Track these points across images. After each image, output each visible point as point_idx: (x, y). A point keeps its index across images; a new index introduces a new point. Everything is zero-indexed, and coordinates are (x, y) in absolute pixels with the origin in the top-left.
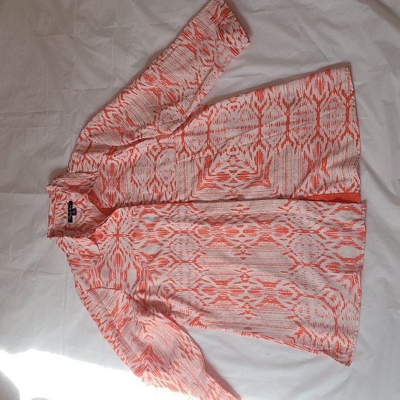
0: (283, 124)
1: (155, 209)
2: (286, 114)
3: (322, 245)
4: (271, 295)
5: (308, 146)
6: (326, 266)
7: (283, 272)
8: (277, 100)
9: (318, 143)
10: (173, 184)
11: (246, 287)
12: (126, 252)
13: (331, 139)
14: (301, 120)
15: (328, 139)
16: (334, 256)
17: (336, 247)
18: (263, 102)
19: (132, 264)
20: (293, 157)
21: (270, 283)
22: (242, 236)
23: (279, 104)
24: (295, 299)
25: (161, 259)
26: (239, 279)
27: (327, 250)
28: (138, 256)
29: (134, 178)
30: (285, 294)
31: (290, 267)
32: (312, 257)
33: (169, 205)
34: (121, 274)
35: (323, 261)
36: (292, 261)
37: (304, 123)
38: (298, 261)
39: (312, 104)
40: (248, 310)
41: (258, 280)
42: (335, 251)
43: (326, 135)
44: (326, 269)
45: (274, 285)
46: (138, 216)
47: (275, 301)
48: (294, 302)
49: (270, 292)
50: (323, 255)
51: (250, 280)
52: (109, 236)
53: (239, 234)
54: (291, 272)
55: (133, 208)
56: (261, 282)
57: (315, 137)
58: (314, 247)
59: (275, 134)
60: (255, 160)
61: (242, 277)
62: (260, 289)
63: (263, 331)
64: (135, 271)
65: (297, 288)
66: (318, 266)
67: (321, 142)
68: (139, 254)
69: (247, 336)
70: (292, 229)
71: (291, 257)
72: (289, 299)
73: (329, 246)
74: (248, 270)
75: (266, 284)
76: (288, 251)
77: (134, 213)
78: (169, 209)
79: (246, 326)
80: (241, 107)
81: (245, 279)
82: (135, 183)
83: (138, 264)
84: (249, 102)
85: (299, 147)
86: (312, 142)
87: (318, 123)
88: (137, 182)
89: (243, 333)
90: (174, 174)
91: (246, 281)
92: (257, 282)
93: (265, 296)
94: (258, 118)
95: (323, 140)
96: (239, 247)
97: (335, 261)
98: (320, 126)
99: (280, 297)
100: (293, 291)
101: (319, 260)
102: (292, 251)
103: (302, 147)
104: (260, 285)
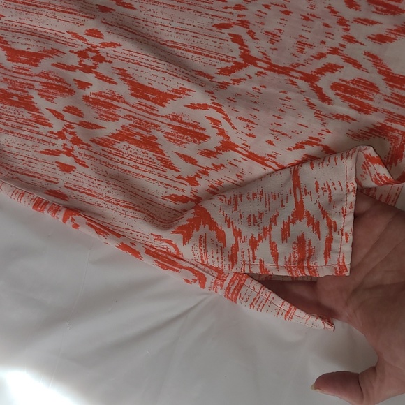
3: (342, 22)
4: (145, 125)
6: (335, 86)
11: (83, 85)
16: (367, 63)
17: (381, 39)
21: (154, 91)
24: (208, 154)
26: (74, 60)
27: (351, 39)
30: (185, 132)
31: (224, 65)
32: (301, 51)
35: (331, 68)
36: (235, 52)
38: (254, 53)
40: (69, 145)
42: (374, 48)
44: (330, 93)
45: (162, 98)
48: (204, 162)
49: (143, 115)
50: (335, 51)
51: (103, 68)
54: (222, 78)
58: (317, 24)
61: (82, 54)
62: (120, 99)
66: (310, 79)
69: (47, 215)
71: (237, 39)
72: (191, 149)
73: (359, 31)
75: (139, 90)
76: (235, 19)
79: (55, 187)
81: (89, 62)
89: (39, 204)
91: (88, 69)
92: (116, 78)
93: (127, 123)
97: (365, 76)
100: (211, 131)
101: (320, 64)
102: (244, 24)
104: (122, 89)
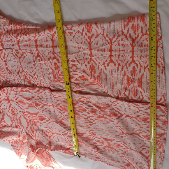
0: (107, 50)
1: (29, 90)
2: (109, 44)
3: (139, 125)
5: (127, 68)
6: (143, 136)
7: (116, 135)
8: (102, 33)
9: (134, 67)
10: (36, 76)
11: (94, 138)
12: (17, 110)
13: (143, 66)
14: (121, 49)
15: (141, 66)
16: (147, 132)
17: (148, 127)
18: (92, 33)
19: (22, 116)
20: (117, 73)
21: (109, 139)
22: (88, 113)
23: (104, 36)
24: (125, 149)
25: (40, 116)
27: (142, 128)
28: (25, 113)
29: (9, 68)
30: (118, 145)
32: (134, 129)
33: (37, 89)
34: (17, 121)
35: (141, 133)
37: (123, 52)
39: (128, 40)
41: (101, 137)
43: (139, 63)
45: (111, 140)
46: (18, 92)
47: (112, 148)
50: (140, 130)
51: (96, 136)
52: (3, 100)
53: (86, 112)
54: (121, 136)
55: (14, 88)
56: (103, 138)
57: (131, 63)
58: (134, 125)
59: (102, 56)
60: (90, 70)
61: (91, 134)
62: (103, 141)
63: (106, 161)
64: (25, 120)
65: (125, 145)
66: (138, 134)
67: (136, 67)
68: (25, 112)
70: (120, 114)
74: (95, 131)
75: (106, 139)
76: (118, 125)
77: (15, 91)
78: (38, 91)
79: (97, 157)
80: (75, 34)
82: (10, 72)
83: (26, 117)
84: (81, 31)
85: (120, 67)
86: (130, 65)
87: (133, 54)
88: (11, 71)
90: (35, 70)
91: (94, 136)
94: (89, 43)
95: (137, 65)
96: (87, 119)
97: (148, 134)
98: (134, 56)
99: (115, 146)
100: (123, 146)
101: (138, 132)
103: (123, 68)
